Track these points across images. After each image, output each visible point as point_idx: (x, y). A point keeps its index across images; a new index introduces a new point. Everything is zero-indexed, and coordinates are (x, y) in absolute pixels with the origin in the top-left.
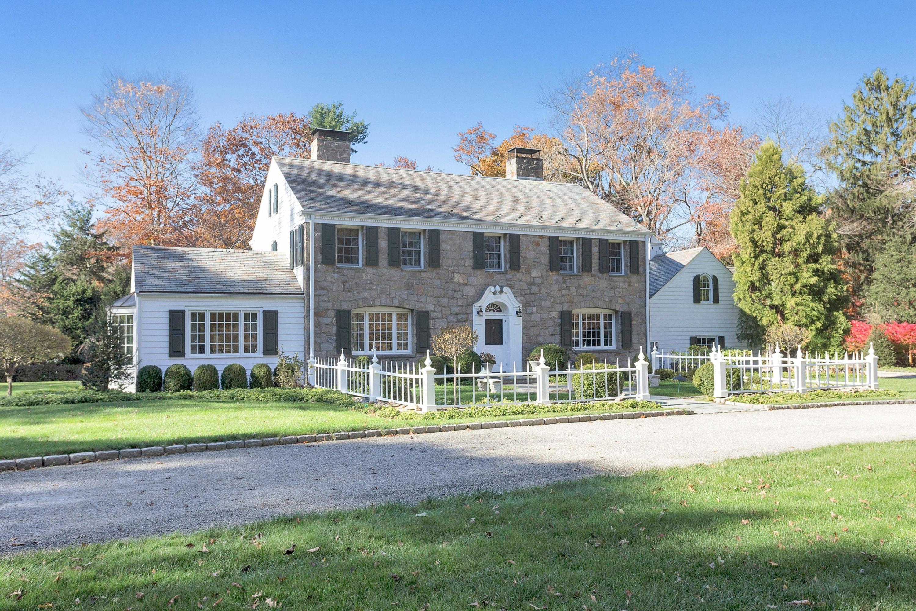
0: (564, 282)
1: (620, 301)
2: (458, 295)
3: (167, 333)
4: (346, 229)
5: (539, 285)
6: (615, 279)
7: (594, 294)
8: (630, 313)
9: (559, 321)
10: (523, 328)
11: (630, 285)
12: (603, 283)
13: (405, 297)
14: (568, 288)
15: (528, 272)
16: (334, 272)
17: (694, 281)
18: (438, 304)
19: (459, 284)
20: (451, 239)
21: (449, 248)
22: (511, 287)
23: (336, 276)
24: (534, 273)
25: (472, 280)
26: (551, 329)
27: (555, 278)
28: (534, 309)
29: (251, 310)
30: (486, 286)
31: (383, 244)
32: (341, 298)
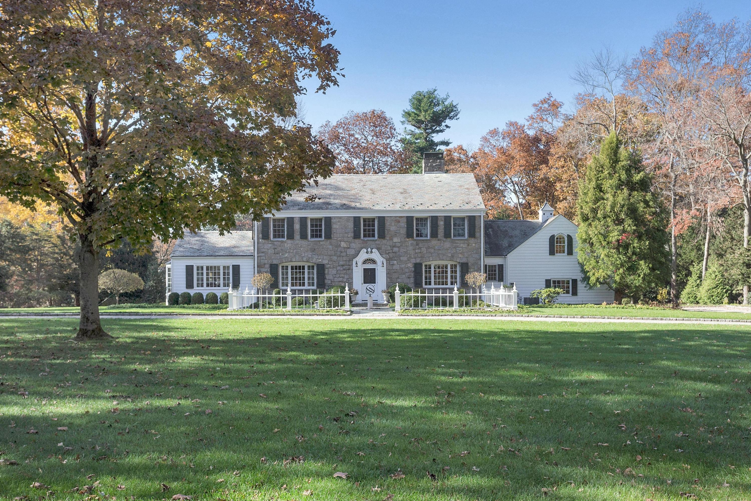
0: (417, 245)
1: (460, 256)
2: (344, 254)
3: (185, 276)
4: (278, 219)
5: (399, 247)
6: (456, 241)
7: (440, 252)
8: (467, 264)
9: (413, 269)
10: (387, 274)
11: (468, 245)
12: (447, 244)
13: (310, 256)
14: (420, 248)
15: (391, 239)
16: (268, 243)
17: (550, 239)
18: (331, 260)
19: (344, 248)
20: (339, 222)
21: (338, 227)
22: (378, 249)
23: (270, 245)
24: (395, 240)
25: (353, 245)
26: (407, 274)
27: (410, 242)
28: (395, 262)
29: (226, 265)
30: (362, 248)
31: (297, 226)
32: (273, 258)
